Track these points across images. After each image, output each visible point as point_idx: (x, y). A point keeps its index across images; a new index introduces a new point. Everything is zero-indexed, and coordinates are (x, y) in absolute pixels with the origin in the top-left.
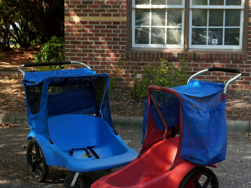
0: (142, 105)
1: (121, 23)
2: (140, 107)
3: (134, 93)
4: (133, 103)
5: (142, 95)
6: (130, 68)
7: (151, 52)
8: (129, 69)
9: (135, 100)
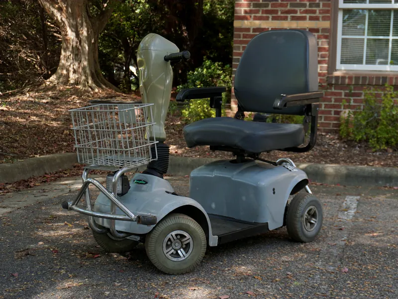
0: (360, 151)
1: (320, 31)
2: (358, 154)
3: (345, 135)
4: (345, 147)
5: (358, 138)
6: (333, 100)
7: (368, 77)
8: (331, 101)
9: (347, 144)
